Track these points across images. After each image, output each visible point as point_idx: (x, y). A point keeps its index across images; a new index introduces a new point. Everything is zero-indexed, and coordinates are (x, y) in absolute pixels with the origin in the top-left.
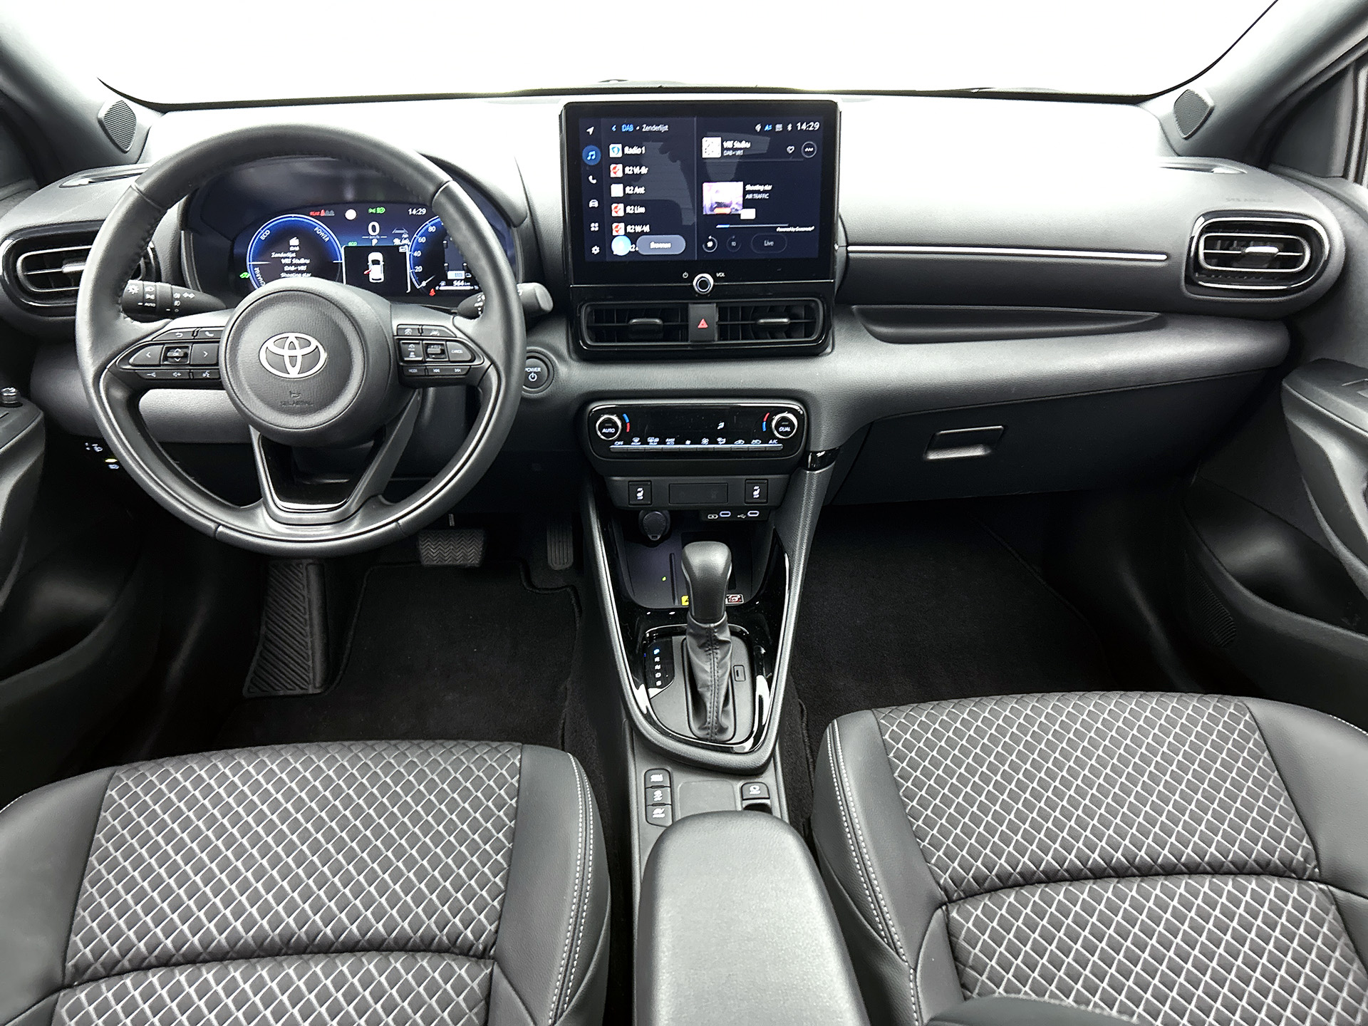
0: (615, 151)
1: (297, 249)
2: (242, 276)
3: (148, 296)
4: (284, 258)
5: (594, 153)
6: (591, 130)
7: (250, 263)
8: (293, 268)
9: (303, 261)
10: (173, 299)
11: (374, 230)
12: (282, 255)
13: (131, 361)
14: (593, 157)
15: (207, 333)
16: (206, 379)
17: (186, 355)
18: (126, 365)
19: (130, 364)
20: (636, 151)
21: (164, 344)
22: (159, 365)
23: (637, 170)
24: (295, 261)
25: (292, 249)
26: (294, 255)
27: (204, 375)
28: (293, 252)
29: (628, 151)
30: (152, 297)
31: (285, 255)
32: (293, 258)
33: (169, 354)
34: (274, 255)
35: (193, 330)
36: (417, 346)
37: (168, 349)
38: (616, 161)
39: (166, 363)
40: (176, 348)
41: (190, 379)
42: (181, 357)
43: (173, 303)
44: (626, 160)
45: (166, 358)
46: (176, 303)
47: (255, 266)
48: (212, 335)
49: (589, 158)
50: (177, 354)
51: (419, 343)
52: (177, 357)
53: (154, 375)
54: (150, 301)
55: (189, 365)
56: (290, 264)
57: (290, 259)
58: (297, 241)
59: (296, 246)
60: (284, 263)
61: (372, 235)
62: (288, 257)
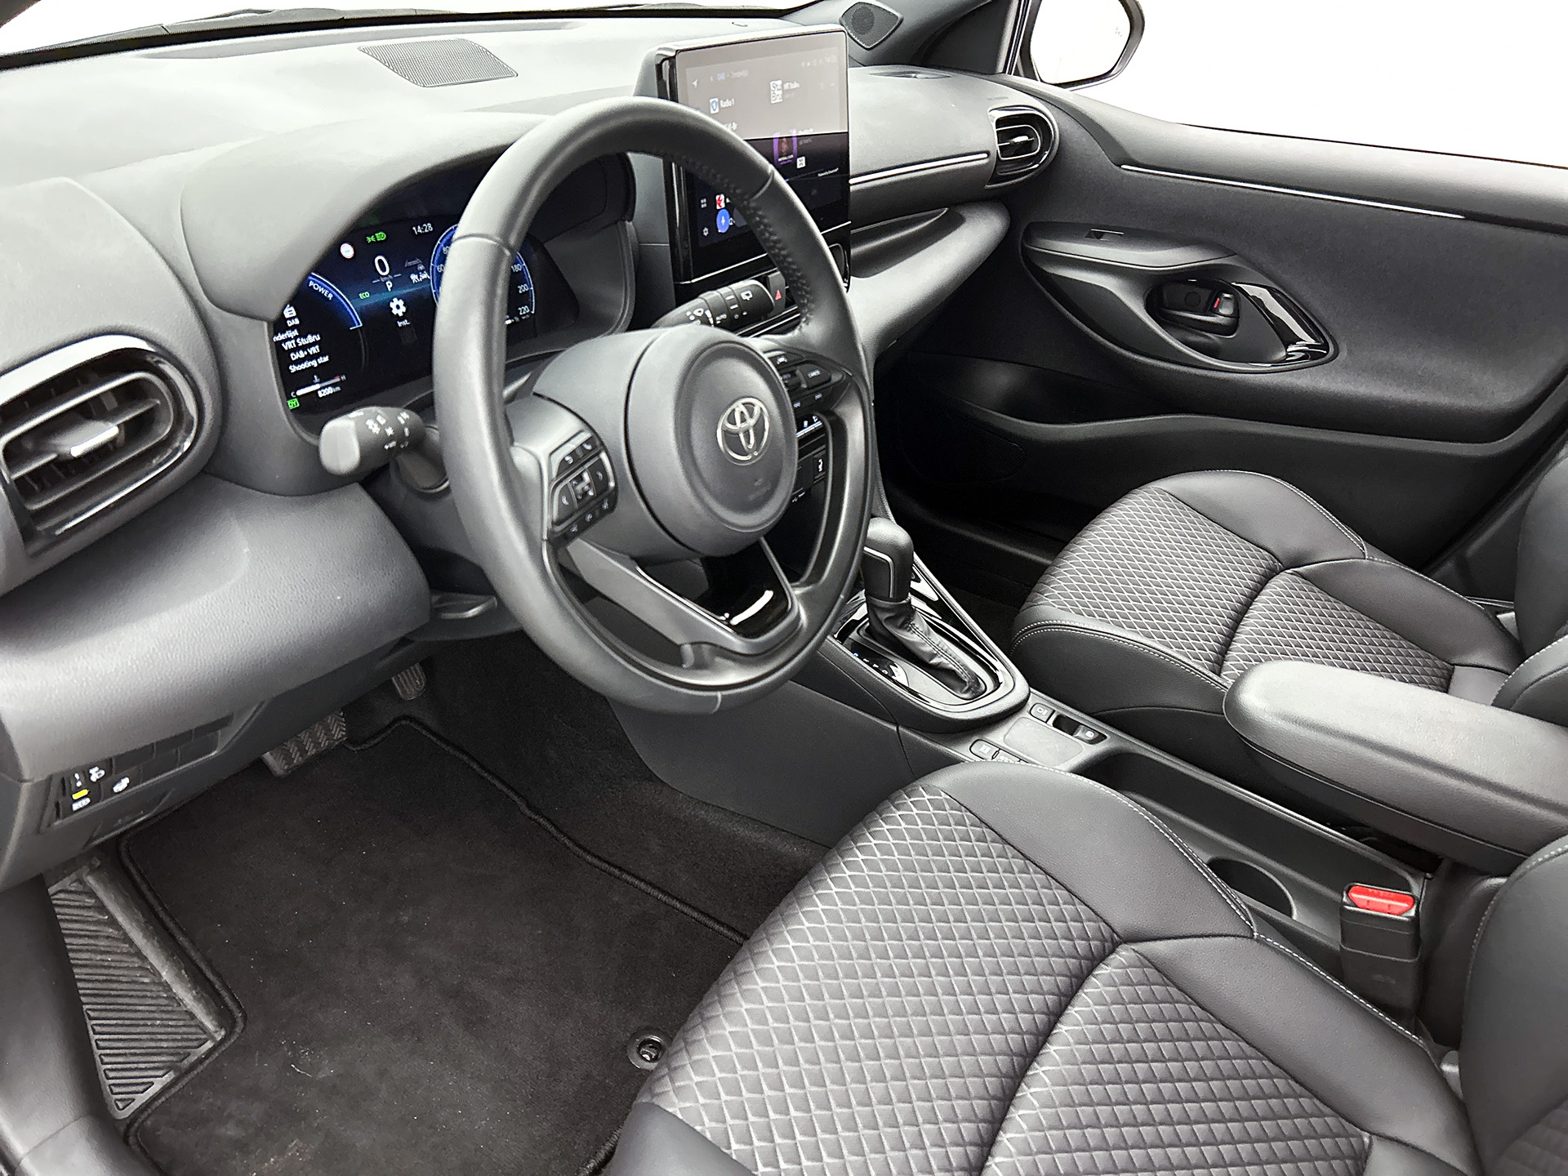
0: (714, 105)
1: (297, 321)
4: (285, 341)
6: (696, 83)
8: (302, 354)
9: (311, 339)
11: (383, 269)
20: (728, 103)
24: (302, 342)
25: (290, 323)
26: (296, 333)
28: (293, 328)
29: (723, 104)
31: (283, 337)
32: (296, 338)
56: (297, 349)
57: (293, 341)
58: (292, 308)
59: (294, 318)
60: (286, 349)
61: (383, 276)
62: (289, 339)
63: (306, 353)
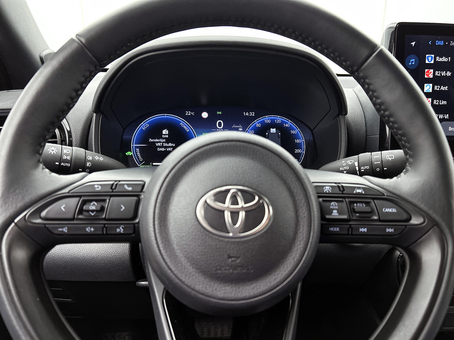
0: (430, 59)
1: (167, 136)
2: (127, 154)
3: (65, 157)
4: (157, 142)
5: (414, 60)
6: (413, 44)
7: (133, 145)
9: (170, 144)
10: (86, 160)
11: (220, 125)
12: (157, 140)
13: (43, 214)
14: (413, 63)
15: (126, 187)
16: (120, 234)
17: (102, 209)
18: (37, 219)
19: (41, 218)
20: (444, 59)
21: (80, 196)
22: (73, 219)
23: (443, 74)
24: (165, 145)
25: (163, 136)
26: (165, 141)
27: (118, 230)
28: (165, 138)
29: (438, 59)
30: (69, 158)
31: (158, 140)
32: (163, 142)
33: (85, 208)
34: (151, 140)
35: (112, 183)
36: (340, 204)
37: (85, 202)
38: (430, 66)
39: (80, 217)
40: (91, 201)
41: (103, 234)
42: (96, 211)
43: (85, 164)
44: (436, 66)
45: (81, 211)
46: (88, 164)
47: (136, 147)
48: (130, 189)
49: (410, 64)
50: (94, 208)
51: (342, 201)
52: (93, 211)
53: (65, 230)
54: (66, 161)
55: (105, 219)
56: (162, 147)
57: (161, 143)
58: (167, 131)
59: (166, 135)
60: (157, 145)
61: (218, 129)
62: (160, 142)
63: (165, 149)
